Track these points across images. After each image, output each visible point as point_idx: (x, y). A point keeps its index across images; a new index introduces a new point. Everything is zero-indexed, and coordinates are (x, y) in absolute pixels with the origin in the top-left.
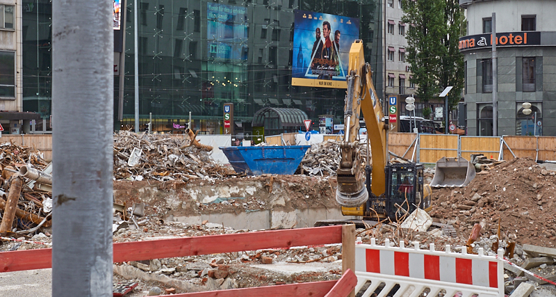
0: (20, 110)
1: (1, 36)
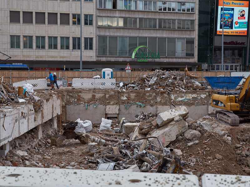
0: (197, 62)
1: (189, 32)
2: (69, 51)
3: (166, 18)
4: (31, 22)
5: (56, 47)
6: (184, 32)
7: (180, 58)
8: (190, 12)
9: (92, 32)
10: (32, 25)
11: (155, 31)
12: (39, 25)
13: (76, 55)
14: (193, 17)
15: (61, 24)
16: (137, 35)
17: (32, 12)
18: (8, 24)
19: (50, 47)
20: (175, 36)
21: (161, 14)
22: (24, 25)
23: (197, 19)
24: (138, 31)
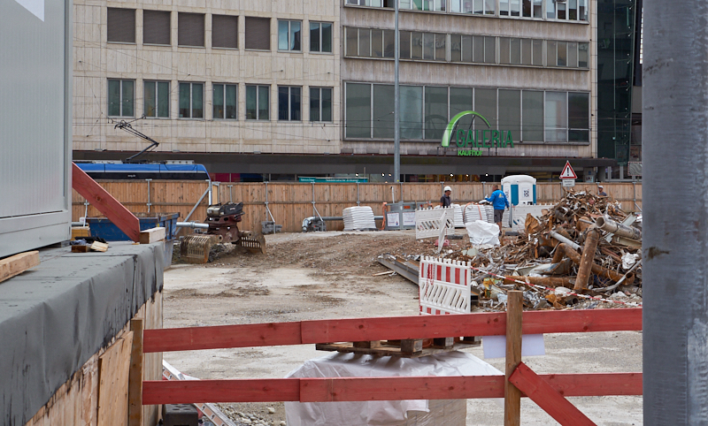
0: (595, 156)
1: (574, 76)
2: (270, 124)
3: (518, 34)
4: (167, 41)
5: (232, 114)
6: (562, 75)
7: (555, 145)
8: (578, 21)
9: (331, 71)
10: (169, 49)
11: (492, 71)
12: (189, 50)
13: (288, 137)
14: (585, 34)
15: (247, 46)
16: (444, 81)
17: (168, 14)
18: (103, 45)
19: (217, 112)
20: (542, 85)
21: (505, 23)
22: (145, 48)
23: (593, 40)
24: (448, 69)
